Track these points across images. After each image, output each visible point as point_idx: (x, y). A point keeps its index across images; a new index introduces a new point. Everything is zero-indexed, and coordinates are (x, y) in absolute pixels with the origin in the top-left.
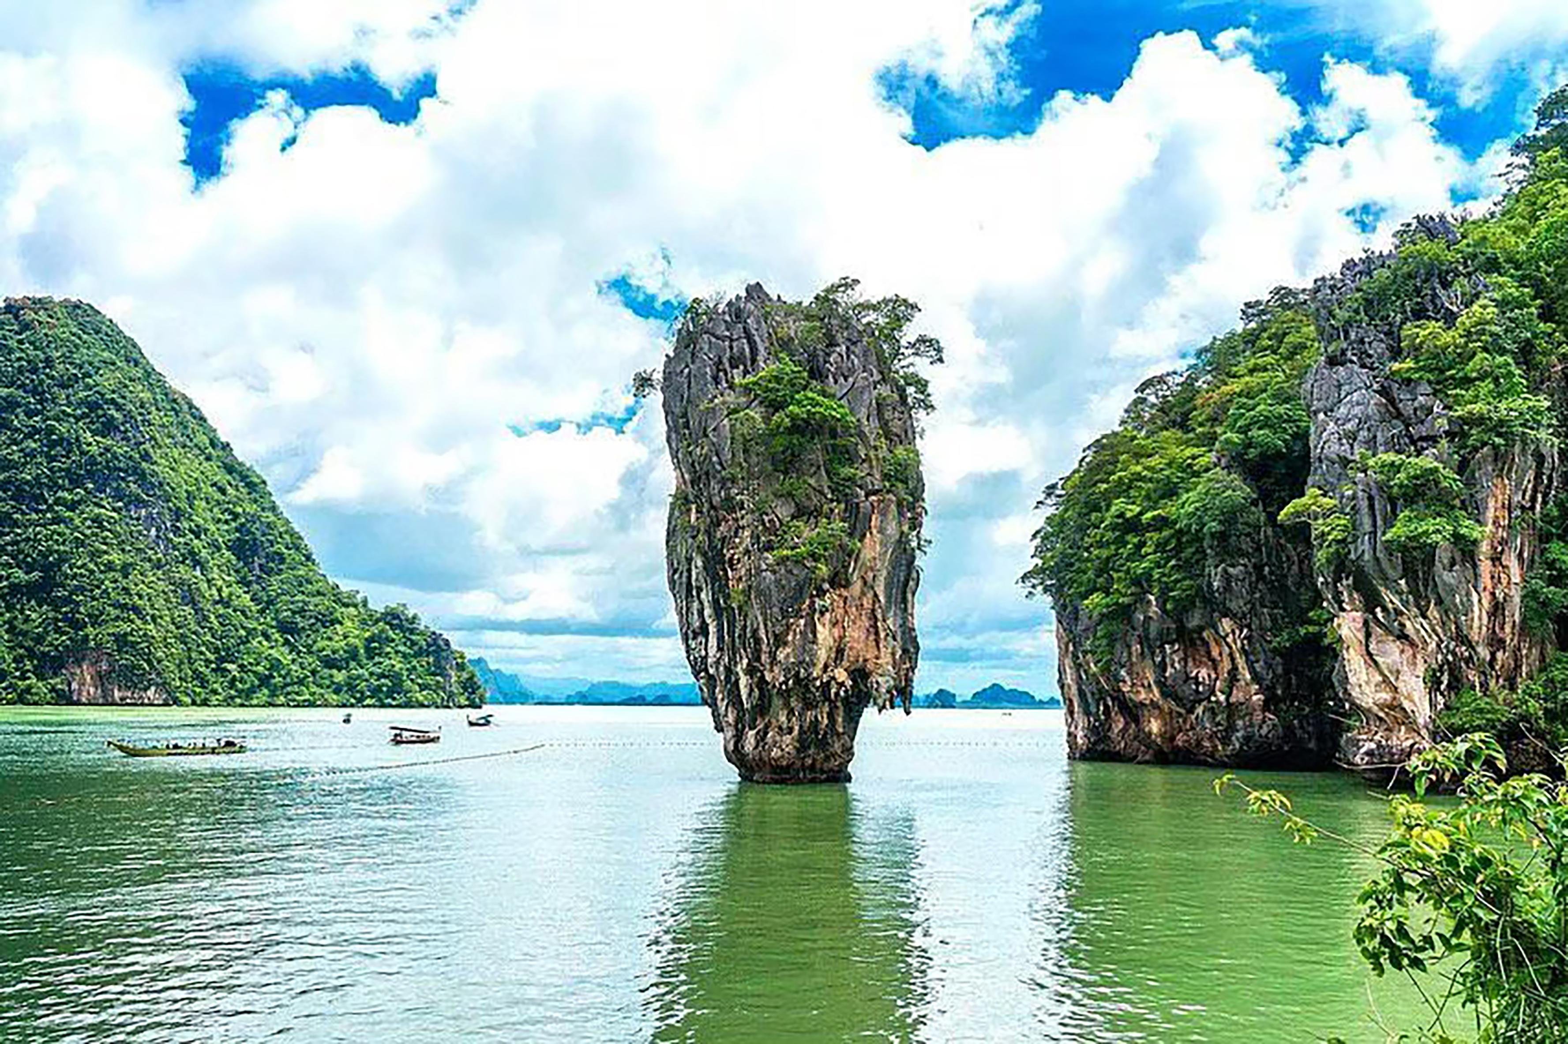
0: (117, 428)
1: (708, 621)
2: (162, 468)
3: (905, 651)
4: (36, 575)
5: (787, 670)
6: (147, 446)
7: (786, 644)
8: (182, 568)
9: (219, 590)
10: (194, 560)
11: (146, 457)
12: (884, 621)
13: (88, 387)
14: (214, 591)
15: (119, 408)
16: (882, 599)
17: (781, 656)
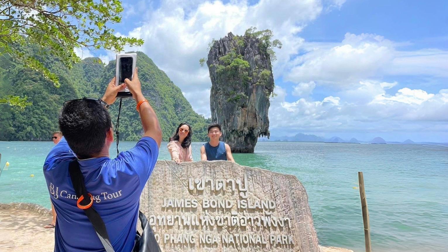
0: (148, 80)
1: (217, 117)
2: (158, 89)
3: (265, 123)
4: (134, 113)
5: (229, 128)
6: (155, 83)
7: (229, 122)
8: (163, 111)
9: (171, 115)
10: (165, 108)
11: (154, 86)
12: (259, 115)
13: (142, 71)
14: (170, 116)
15: (148, 75)
16: (257, 110)
17: (228, 125)
